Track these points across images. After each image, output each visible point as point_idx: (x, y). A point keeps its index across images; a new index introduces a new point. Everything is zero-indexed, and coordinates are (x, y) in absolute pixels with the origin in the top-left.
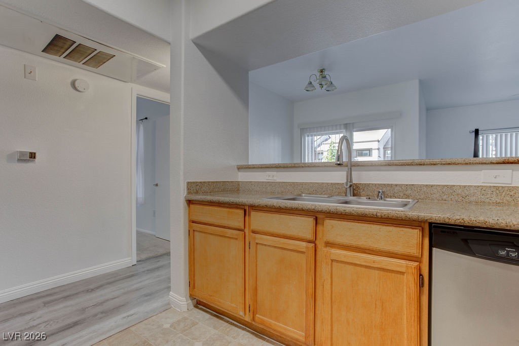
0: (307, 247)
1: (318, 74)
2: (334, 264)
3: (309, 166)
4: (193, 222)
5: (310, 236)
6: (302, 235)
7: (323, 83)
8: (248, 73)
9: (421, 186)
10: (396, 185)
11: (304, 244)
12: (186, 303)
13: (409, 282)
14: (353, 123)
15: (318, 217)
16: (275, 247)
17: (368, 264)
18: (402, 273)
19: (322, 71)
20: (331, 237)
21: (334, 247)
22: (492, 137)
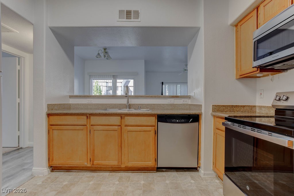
0: (118, 128)
1: (103, 50)
2: (129, 132)
3: (117, 97)
4: (51, 125)
5: (119, 124)
6: (115, 124)
7: (106, 55)
8: (74, 47)
9: (151, 104)
10: (144, 104)
11: (117, 127)
12: (47, 170)
13: (153, 133)
14: (117, 75)
15: (122, 116)
16: (104, 130)
17: (140, 130)
18: (150, 131)
19: (105, 49)
20: (127, 123)
21: (128, 127)
22: (167, 85)
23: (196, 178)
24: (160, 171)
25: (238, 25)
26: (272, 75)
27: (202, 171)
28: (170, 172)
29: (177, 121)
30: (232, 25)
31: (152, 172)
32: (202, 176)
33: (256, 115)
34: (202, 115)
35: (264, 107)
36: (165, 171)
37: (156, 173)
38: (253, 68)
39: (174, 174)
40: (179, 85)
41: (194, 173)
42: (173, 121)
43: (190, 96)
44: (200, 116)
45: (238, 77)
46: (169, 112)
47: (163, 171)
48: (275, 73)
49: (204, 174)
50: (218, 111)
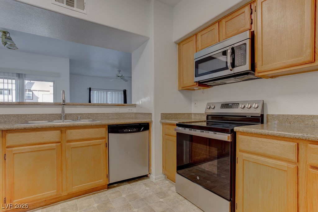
0: (56, 146)
2: (73, 149)
5: (57, 140)
6: (52, 140)
10: (84, 114)
11: (54, 144)
13: (103, 146)
18: (100, 144)
20: (70, 138)
21: (72, 142)
22: (95, 92)
23: (149, 184)
24: (111, 188)
25: (180, 44)
26: (203, 89)
27: (153, 177)
28: (122, 186)
29: (129, 130)
30: (176, 43)
31: (103, 190)
32: (154, 181)
33: (192, 121)
34: (152, 123)
35: (198, 114)
36: (117, 186)
37: (108, 191)
38: (195, 82)
39: (127, 186)
40: (109, 92)
41: (145, 180)
42: (125, 131)
43: (136, 104)
44: (150, 124)
45: (181, 89)
46: (121, 122)
47: (114, 187)
48: (205, 87)
49: (156, 179)
50: (166, 118)
